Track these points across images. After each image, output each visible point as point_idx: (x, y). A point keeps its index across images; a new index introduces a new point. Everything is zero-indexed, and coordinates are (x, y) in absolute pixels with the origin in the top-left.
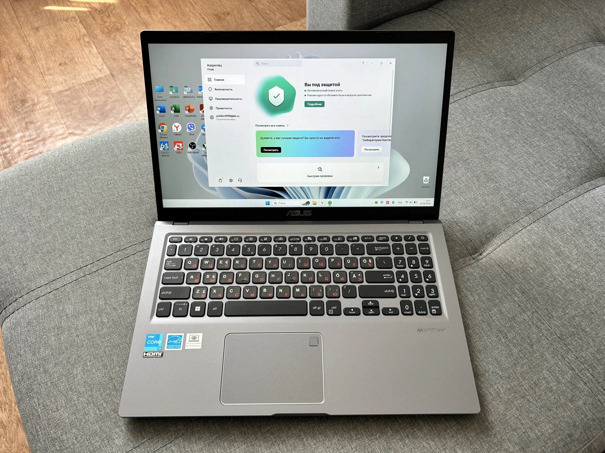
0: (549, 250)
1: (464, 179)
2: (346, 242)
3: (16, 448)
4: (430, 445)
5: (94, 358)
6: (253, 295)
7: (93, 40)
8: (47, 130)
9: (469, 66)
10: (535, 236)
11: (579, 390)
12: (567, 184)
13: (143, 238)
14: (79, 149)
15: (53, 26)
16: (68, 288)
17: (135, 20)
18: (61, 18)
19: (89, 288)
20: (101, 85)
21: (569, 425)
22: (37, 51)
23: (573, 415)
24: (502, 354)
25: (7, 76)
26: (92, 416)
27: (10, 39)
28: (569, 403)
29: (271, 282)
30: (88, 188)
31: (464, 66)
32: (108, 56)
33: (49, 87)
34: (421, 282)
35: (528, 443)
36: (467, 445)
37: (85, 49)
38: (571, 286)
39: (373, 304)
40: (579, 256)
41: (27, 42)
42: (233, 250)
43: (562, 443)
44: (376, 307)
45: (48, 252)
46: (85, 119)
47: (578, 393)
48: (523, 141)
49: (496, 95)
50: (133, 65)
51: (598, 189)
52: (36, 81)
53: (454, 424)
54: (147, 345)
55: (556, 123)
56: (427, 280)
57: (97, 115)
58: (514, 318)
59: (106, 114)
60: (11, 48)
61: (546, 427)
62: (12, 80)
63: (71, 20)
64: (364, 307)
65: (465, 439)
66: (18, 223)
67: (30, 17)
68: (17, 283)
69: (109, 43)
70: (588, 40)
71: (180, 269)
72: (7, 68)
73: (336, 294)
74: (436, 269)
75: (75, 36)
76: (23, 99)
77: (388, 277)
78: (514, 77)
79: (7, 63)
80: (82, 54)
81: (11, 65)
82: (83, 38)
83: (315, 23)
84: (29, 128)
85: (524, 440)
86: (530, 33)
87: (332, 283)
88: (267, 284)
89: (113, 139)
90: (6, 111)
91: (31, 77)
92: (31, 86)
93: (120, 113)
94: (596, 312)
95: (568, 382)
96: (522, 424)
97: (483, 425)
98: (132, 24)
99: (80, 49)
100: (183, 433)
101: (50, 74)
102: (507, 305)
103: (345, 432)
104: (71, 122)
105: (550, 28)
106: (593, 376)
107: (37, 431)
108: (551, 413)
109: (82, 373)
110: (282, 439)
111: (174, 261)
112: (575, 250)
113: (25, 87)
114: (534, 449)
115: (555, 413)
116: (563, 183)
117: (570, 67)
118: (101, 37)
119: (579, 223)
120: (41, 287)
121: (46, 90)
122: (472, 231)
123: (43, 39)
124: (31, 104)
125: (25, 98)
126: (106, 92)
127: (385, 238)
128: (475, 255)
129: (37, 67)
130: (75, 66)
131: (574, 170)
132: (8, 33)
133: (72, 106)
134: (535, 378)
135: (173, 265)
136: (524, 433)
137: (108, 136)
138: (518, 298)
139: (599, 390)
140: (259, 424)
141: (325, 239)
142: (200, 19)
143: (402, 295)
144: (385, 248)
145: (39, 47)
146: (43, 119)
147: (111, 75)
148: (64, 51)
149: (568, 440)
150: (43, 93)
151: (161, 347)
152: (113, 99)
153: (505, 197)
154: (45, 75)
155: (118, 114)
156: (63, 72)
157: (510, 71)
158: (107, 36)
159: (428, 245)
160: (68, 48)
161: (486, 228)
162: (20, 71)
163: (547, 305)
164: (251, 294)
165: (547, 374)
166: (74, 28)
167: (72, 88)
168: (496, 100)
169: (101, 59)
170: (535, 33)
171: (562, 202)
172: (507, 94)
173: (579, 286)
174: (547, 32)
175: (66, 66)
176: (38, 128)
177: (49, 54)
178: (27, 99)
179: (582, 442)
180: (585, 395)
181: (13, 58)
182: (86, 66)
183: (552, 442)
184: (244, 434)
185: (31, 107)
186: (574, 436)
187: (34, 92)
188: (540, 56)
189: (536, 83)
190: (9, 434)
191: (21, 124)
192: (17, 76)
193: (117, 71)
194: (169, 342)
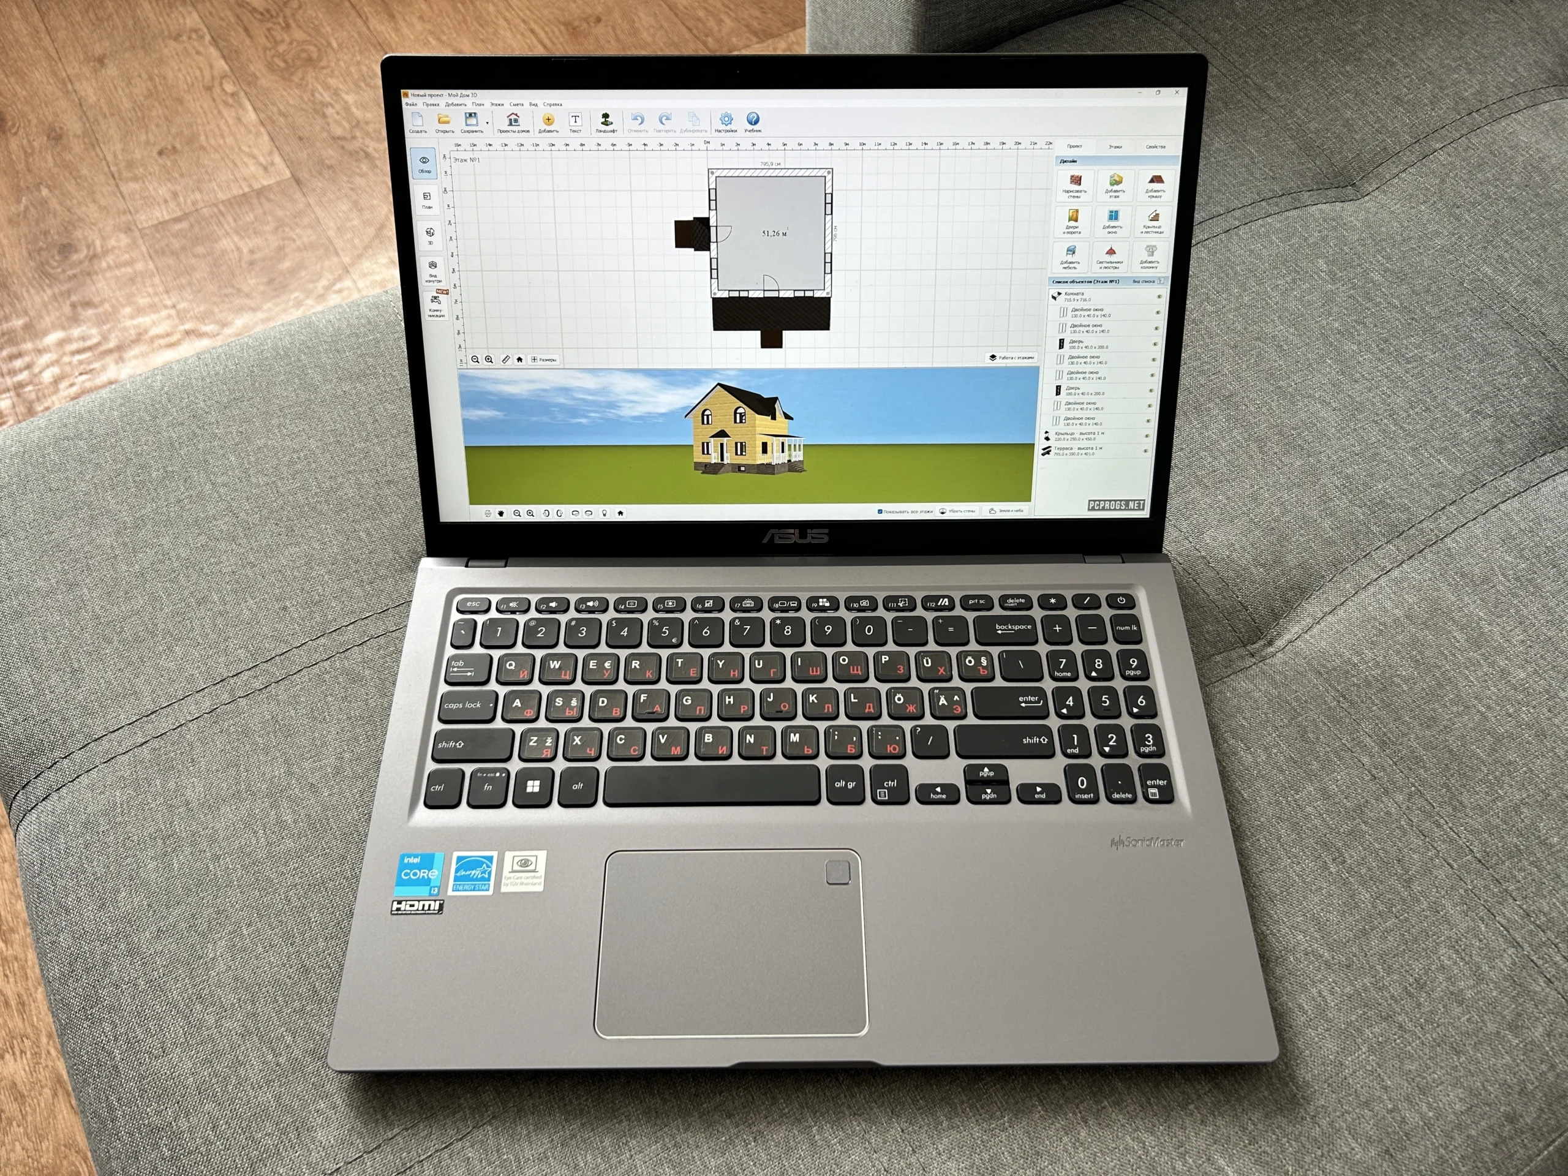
0: (1450, 632)
1: (1224, 445)
2: (919, 612)
3: (51, 1154)
4: (1144, 1144)
5: (261, 917)
6: (676, 751)
7: (247, 90)
8: (129, 323)
9: (1233, 150)
10: (1412, 595)
11: (1532, 999)
12: (1496, 457)
13: (384, 602)
14: (217, 368)
15: (141, 53)
16: (191, 733)
17: (356, 35)
18: (163, 32)
19: (246, 732)
20: (267, 206)
21: (1510, 1091)
22: (100, 118)
23: (1518, 1065)
24: (1329, 905)
25: (22, 183)
26: (254, 1071)
27: (31, 86)
28: (1507, 1032)
29: (724, 715)
30: (240, 472)
31: (1223, 151)
32: (286, 131)
33: (133, 211)
34: (1118, 716)
35: (1400, 1140)
36: (1242, 1143)
37: (225, 112)
38: (1509, 725)
39: (992, 774)
40: (1530, 647)
41: (74, 94)
42: (625, 633)
43: (1491, 1139)
44: (1001, 781)
45: (138, 639)
46: (226, 295)
47: (1530, 1006)
48: (1378, 346)
49: (1306, 227)
50: (351, 154)
52: (99, 197)
53: (1207, 1089)
54: (401, 883)
55: (1464, 299)
56: (1135, 710)
57: (258, 284)
58: (1360, 809)
59: (280, 283)
60: (33, 111)
61: (1448, 1095)
62: (36, 193)
63: (190, 38)
64: (967, 782)
65: (1237, 1129)
66: (57, 564)
67: (81, 28)
68: (55, 720)
69: (286, 97)
70: (1545, 82)
71: (487, 682)
72: (23, 161)
73: (894, 749)
74: (1159, 681)
75: (200, 79)
76: (65, 241)
77: (1031, 702)
78: (1352, 180)
79: (23, 148)
80: (218, 126)
81: (32, 154)
82: (221, 84)
83: (830, 39)
84: (82, 317)
85: (1390, 1130)
86: (1393, 64)
87: (886, 720)
88: (715, 721)
89: (303, 343)
90: (20, 272)
91: (86, 185)
92: (84, 208)
93: (318, 280)
95: (1505, 979)
96: (1386, 1088)
97: (1284, 1092)
98: (348, 48)
99: (212, 113)
100: (493, 1113)
101: (135, 179)
102: (1341, 775)
103: (919, 1109)
104: (191, 301)
105: (1445, 50)
107: (111, 1109)
108: (1461, 1060)
109: (228, 955)
110: (755, 1129)
111: (470, 661)
112: (1518, 631)
113: (69, 210)
114: (1417, 1153)
115: (1471, 1060)
116: (1485, 457)
117: (1500, 154)
118: (266, 81)
119: (1528, 559)
120: (118, 730)
121: (123, 218)
122: (1247, 583)
123: (115, 87)
124: (86, 257)
125: (70, 241)
126: (280, 225)
127: (1023, 601)
128: (1256, 646)
129: (101, 160)
130: (198, 158)
131: (1512, 422)
132: (25, 70)
133: (193, 261)
134: (1417, 966)
135: (467, 672)
136: (1390, 1111)
137: (291, 336)
138: (1372, 757)
140: (693, 1091)
141: (865, 603)
142: (524, 32)
143: (1069, 751)
144: (1023, 627)
145: (105, 109)
146: (118, 293)
147: (292, 180)
148: (170, 117)
149: (1506, 1129)
150: (117, 228)
151: (439, 888)
152: (298, 243)
153: (1333, 493)
154: (121, 179)
155: (313, 282)
156: (169, 174)
157: (1342, 165)
158: (284, 79)
159: (1135, 620)
160: (180, 109)
161: (1284, 574)
162: (55, 170)
163: (1448, 775)
164: (673, 748)
165: (1450, 958)
166: (196, 57)
167: (191, 213)
168: (1306, 239)
169: (266, 138)
170: (1407, 65)
171: (1483, 505)
172: (1334, 223)
173: (1529, 727)
174: (1438, 61)
175: (177, 158)
176: (104, 318)
177: (133, 124)
178: (76, 242)
179: (1542, 1135)
180: (1550, 1012)
181: (38, 137)
182: (228, 157)
183: (1466, 1134)
184: (655, 1117)
185: (87, 263)
186: (1521, 1120)
187: (94, 224)
188: (1420, 124)
189: (1411, 196)
190: (32, 1115)
191: (60, 306)
192: (49, 182)
193: (310, 170)
194: (458, 874)
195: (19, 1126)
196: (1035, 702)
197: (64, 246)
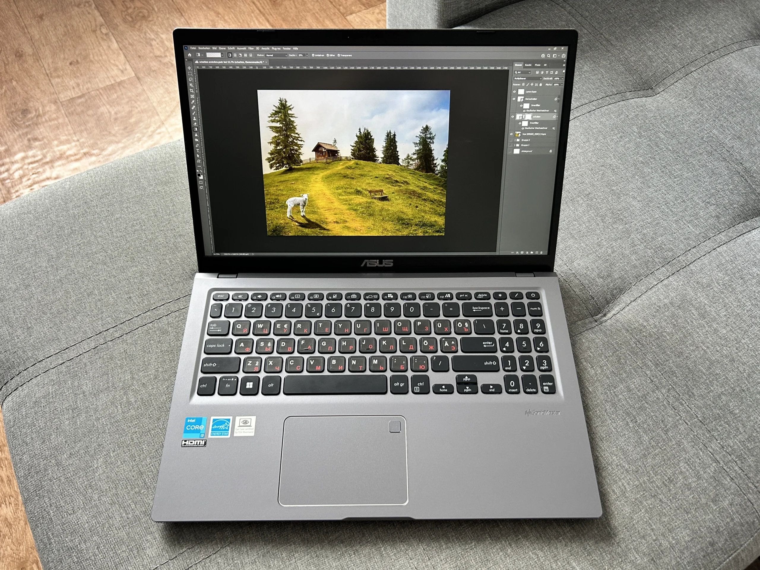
0: (691, 311)
1: (585, 218)
2: (436, 300)
4: (538, 556)
5: (119, 447)
6: (318, 368)
7: (113, 32)
8: (56, 149)
9: (593, 71)
10: (673, 293)
11: (724, 488)
12: (716, 225)
13: (178, 294)
14: (96, 179)
15: (61, 13)
16: (85, 358)
17: (167, 5)
18: (71, 3)
19: (112, 358)
20: (124, 91)
21: (711, 531)
22: (41, 46)
23: (716, 519)
24: (629, 442)
25: (3, 79)
26: (117, 521)
27: (7, 29)
28: (711, 503)
29: (341, 351)
30: (108, 230)
31: (587, 71)
32: (132, 53)
33: (57, 93)
34: (530, 352)
35: (659, 554)
36: (584, 556)
37: (102, 43)
38: (717, 356)
39: (469, 379)
40: (729, 318)
41: (28, 34)
42: (294, 311)
43: (702, 554)
44: (473, 383)
45: (59, 312)
46: (104, 135)
47: (722, 491)
48: (661, 169)
49: (628, 110)
50: (164, 64)
51: (754, 232)
52: (41, 86)
53: (568, 530)
54: (186, 431)
55: (703, 147)
56: (538, 349)
57: (119, 130)
58: (644, 396)
59: (130, 129)
60: (8, 42)
61: (682, 533)
62: (10, 84)
63: (85, 6)
64: (458, 383)
65: (582, 548)
66: (19, 275)
68: (20, 352)
69: (133, 36)
70: (746, 37)
71: (227, 334)
72: (3, 68)
73: (423, 367)
74: (550, 335)
75: (90, 26)
76: (25, 108)
77: (489, 345)
78: (651, 86)
79: (3, 61)
80: (99, 50)
81: (8, 64)
82: (100, 29)
83: (398, 12)
84: (33, 146)
85: (654, 549)
86: (673, 28)
87: (419, 353)
88: (337, 354)
89: (138, 166)
90: (3, 123)
91: (34, 80)
92: (34, 91)
93: (148, 128)
94: (748, 389)
95: (711, 478)
96: (653, 530)
97: (604, 531)
98: (162, 11)
99: (96, 44)
100: (230, 541)
101: (58, 77)
102: (637, 381)
103: (432, 539)
104: (86, 138)
105: (698, 21)
106: (742, 470)
107: (49, 539)
108: (689, 516)
109: (104, 466)
110: (354, 548)
111: (219, 324)
112: (723, 310)
113: (26, 92)
114: (666, 560)
115: (693, 516)
116: (710, 225)
117: (723, 73)
118: (122, 27)
119: (729, 275)
120: (50, 357)
121: (53, 97)
122: (594, 286)
123: (48, 31)
124: (35, 115)
125: (27, 108)
126: (130, 100)
127: (486, 295)
128: (598, 317)
129: (42, 67)
130: (89, 66)
131: (724, 207)
132: (5, 23)
133: (87, 118)
134: (670, 472)
135: (218, 329)
136: (655, 540)
137: (132, 162)
138: (651, 371)
139: (749, 488)
140: (325, 530)
141: (410, 296)
142: (250, 3)
143: (506, 368)
144: (486, 308)
145: (43, 41)
146: (51, 134)
147: (136, 78)
148: (75, 46)
149: (709, 549)
150: (50, 102)
151: (204, 434)
152: (139, 109)
153: (637, 242)
154: (51, 77)
155: (146, 128)
156: (75, 74)
157: (646, 78)
158: (131, 26)
159: (539, 305)
160: (80, 41)
161: (612, 282)
162: (19, 72)
163: (687, 380)
165: (685, 468)
166: (88, 15)
167: (86, 93)
168: (628, 116)
169: (122, 56)
170: (679, 28)
171: (709, 249)
172: (642, 108)
173: (727, 357)
174: (695, 26)
175: (79, 66)
176: (44, 146)
177: (57, 49)
178: (30, 108)
179: (727, 552)
180: (732, 494)
181: (11, 56)
182: (104, 65)
183: (690, 551)
184: (307, 542)
185: (35, 119)
186: (717, 545)
187: (38, 99)
188: (685, 58)
189: (680, 94)
190: (15, 533)
191: (23, 140)
192: (16, 78)
193: (144, 72)
194: (213, 428)
195: (9, 538)
196: (491, 345)
197: (24, 110)
